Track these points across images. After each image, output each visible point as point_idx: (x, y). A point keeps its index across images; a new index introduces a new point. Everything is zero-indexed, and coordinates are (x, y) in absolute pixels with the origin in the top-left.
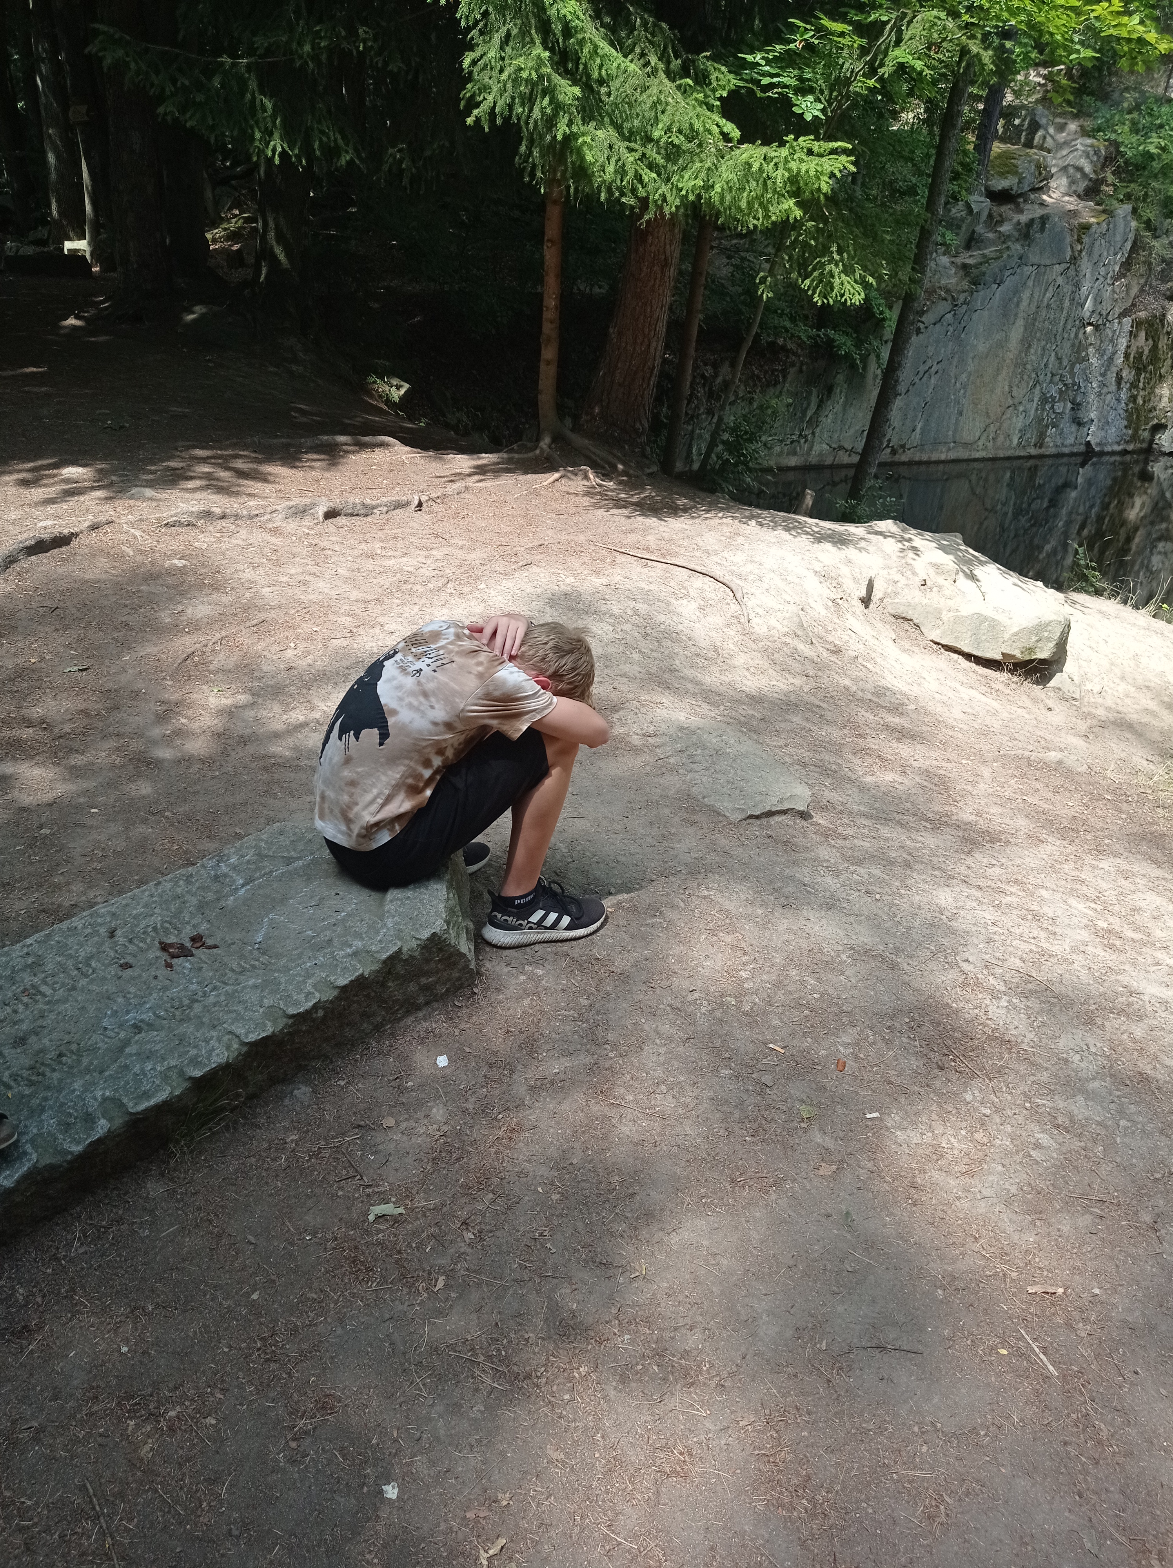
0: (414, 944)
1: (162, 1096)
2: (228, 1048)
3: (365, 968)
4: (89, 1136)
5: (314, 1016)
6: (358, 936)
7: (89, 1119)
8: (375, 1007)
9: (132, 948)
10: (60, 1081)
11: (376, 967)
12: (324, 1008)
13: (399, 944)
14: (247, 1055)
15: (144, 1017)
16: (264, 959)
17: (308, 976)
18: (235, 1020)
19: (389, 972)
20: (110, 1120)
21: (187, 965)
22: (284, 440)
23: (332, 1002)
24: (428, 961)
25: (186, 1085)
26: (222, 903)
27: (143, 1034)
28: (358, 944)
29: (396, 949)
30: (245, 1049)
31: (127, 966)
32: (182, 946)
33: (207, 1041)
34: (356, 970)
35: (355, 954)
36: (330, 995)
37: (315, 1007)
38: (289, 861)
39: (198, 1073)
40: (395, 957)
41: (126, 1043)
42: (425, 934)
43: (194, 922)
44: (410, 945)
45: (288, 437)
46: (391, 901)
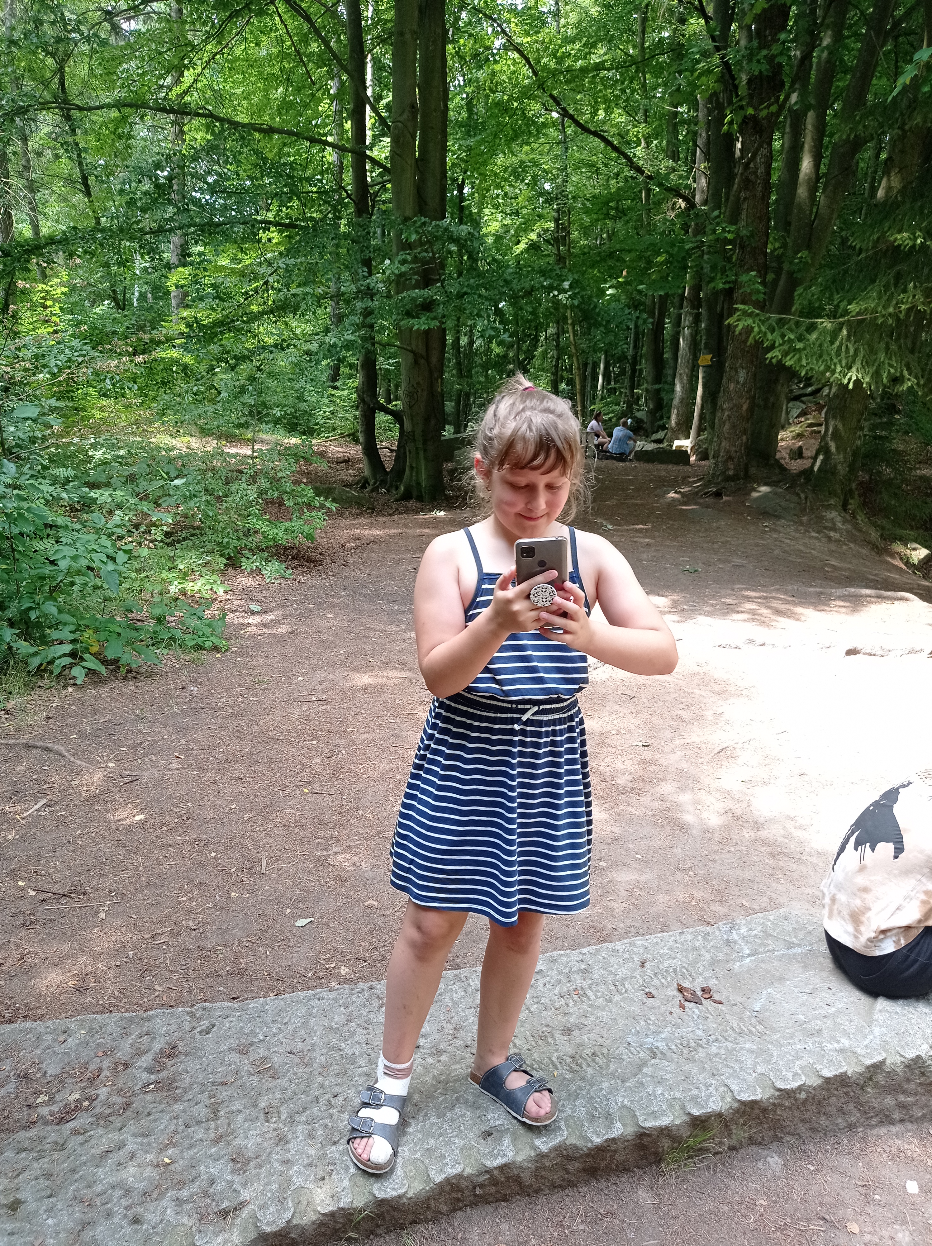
0: (898, 1059)
1: (664, 1121)
2: (723, 1099)
3: (850, 1068)
4: (607, 1133)
5: (798, 1096)
6: (847, 1035)
7: (609, 1118)
8: (851, 1106)
9: (656, 981)
10: (593, 1076)
11: (860, 1069)
12: (807, 1092)
13: (884, 1055)
14: (737, 1111)
15: (659, 1044)
16: (760, 1028)
17: (798, 1058)
18: (731, 1076)
19: (870, 1078)
20: (624, 1125)
21: (696, 1011)
22: (818, 590)
23: (814, 1088)
24: (908, 1080)
25: (686, 1118)
26: (730, 966)
27: (657, 1061)
28: (845, 1042)
29: (880, 1058)
30: (736, 1105)
31: (650, 995)
32: (694, 993)
33: (707, 1086)
34: (841, 1066)
35: (841, 1051)
36: (815, 1082)
37: (800, 1088)
38: (790, 946)
39: (696, 1112)
40: (877, 1067)
41: (645, 1064)
42: (911, 1054)
43: (706, 974)
44: (893, 1060)
45: (821, 587)
46: (880, 1011)
